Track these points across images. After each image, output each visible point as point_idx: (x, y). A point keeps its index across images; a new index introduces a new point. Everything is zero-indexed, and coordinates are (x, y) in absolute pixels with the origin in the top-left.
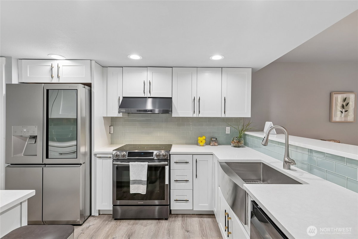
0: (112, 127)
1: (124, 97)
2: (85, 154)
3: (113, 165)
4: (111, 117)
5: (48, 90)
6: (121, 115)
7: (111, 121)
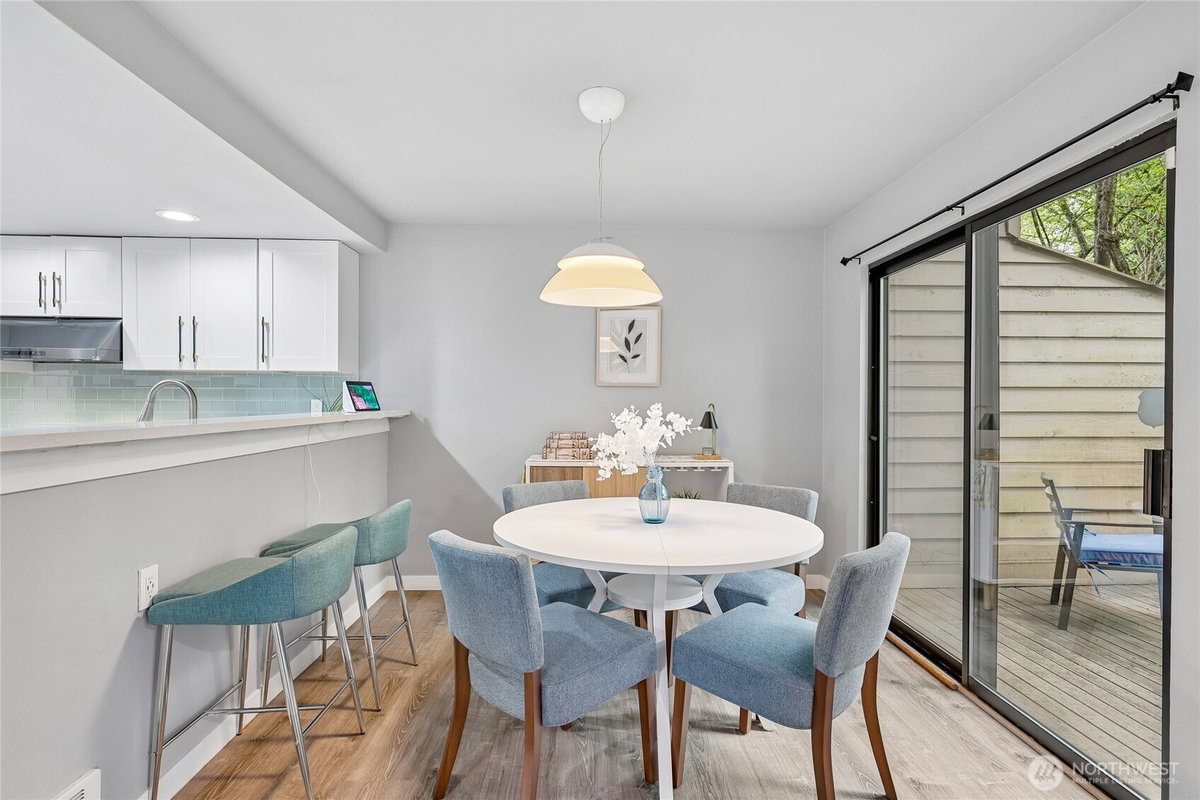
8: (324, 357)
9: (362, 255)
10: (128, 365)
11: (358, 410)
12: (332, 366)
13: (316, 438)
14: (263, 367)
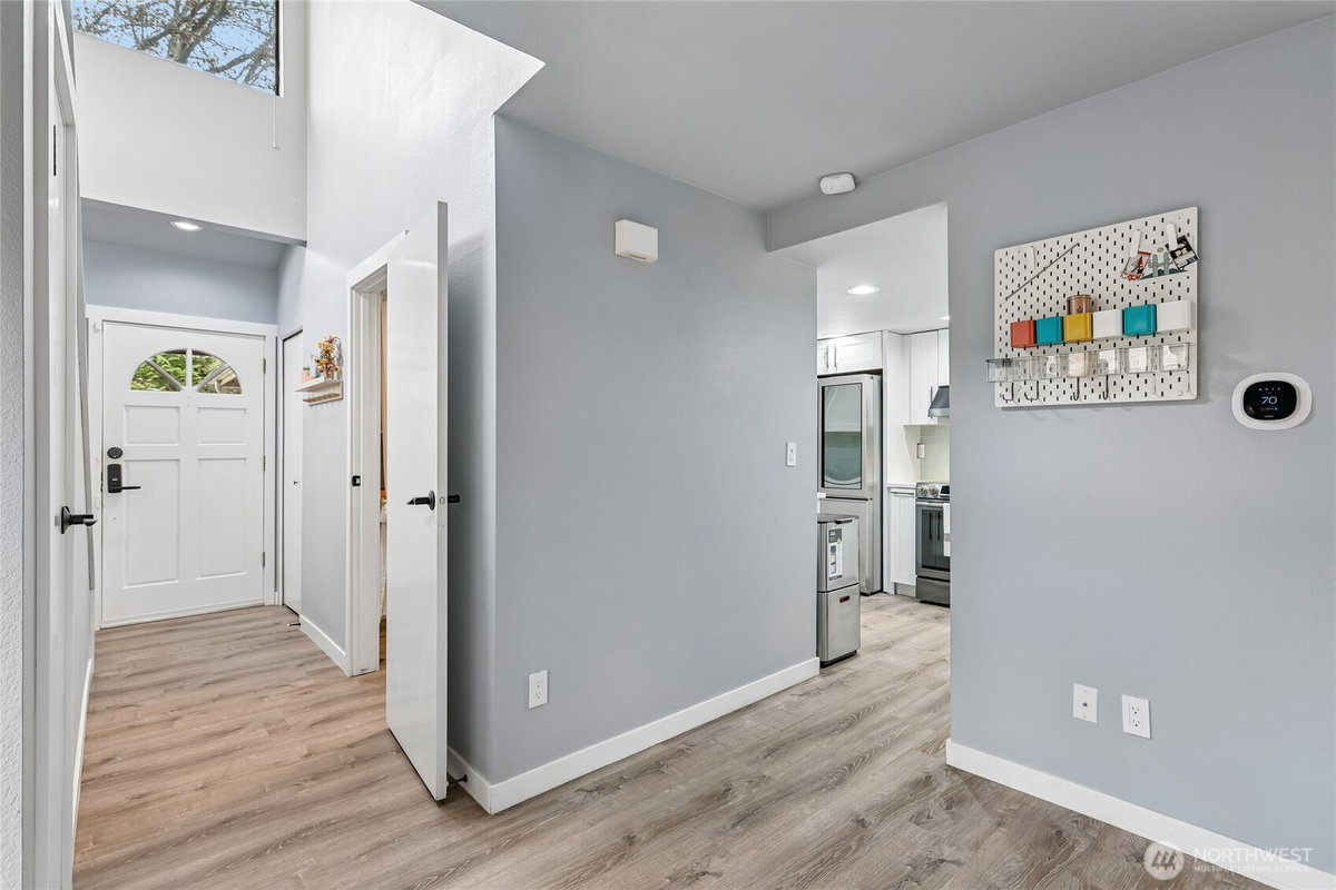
0: (923, 446)
1: (941, 387)
2: (872, 488)
3: (917, 506)
4: (922, 426)
5: (823, 388)
6: (934, 421)
7: (922, 435)
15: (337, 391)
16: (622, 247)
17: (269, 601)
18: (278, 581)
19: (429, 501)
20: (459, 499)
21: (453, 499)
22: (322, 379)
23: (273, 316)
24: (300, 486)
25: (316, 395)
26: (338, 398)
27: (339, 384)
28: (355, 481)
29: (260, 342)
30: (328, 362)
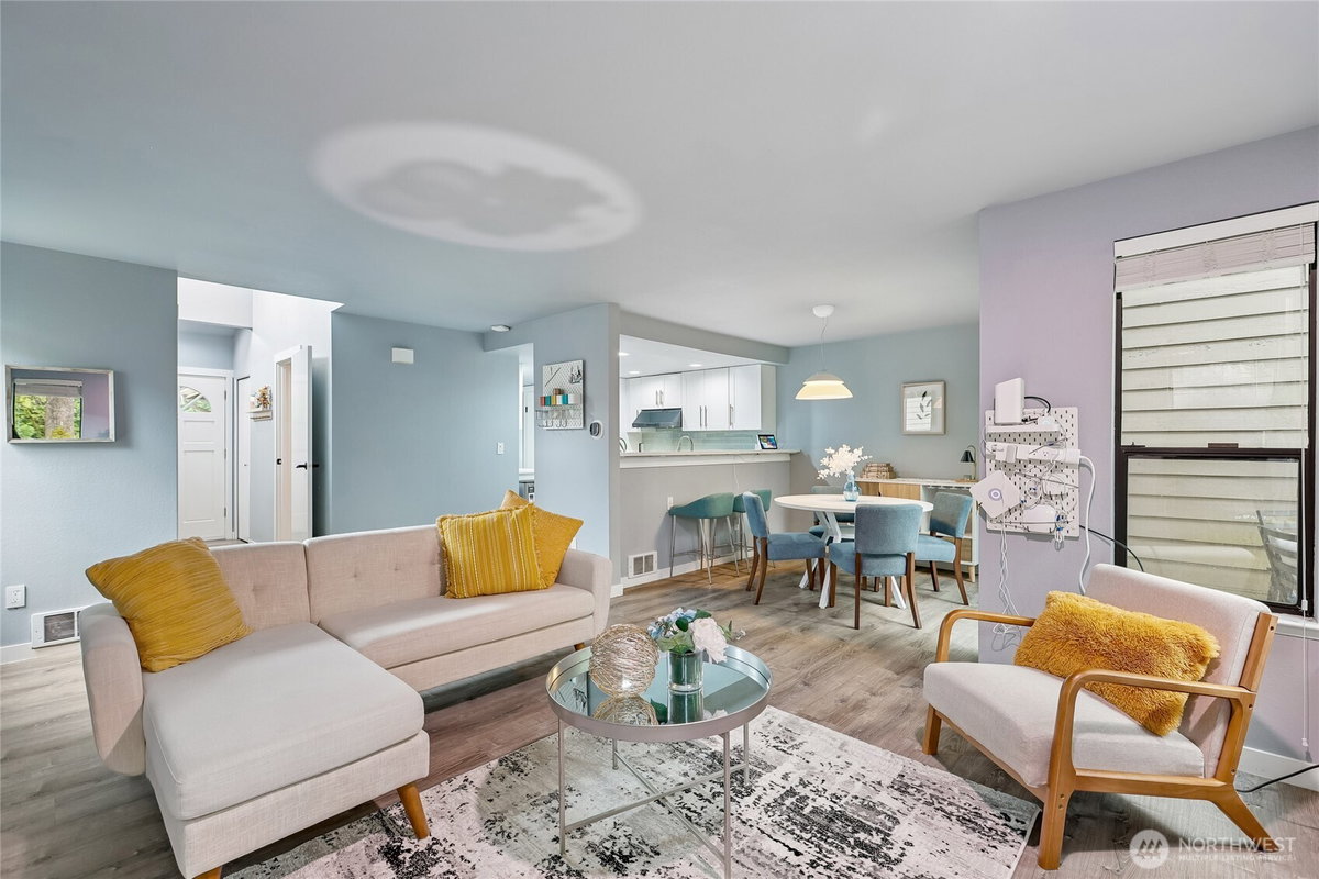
8: (755, 424)
9: (777, 366)
10: (684, 429)
11: (763, 448)
12: (757, 426)
13: (739, 461)
14: (731, 428)
15: (269, 414)
16: (395, 359)
17: (229, 537)
18: (234, 525)
19: (305, 466)
20: (318, 466)
21: (315, 466)
22: (260, 409)
23: (231, 365)
24: (248, 467)
25: (259, 415)
26: (269, 418)
27: (271, 411)
28: (279, 462)
29: (222, 381)
30: (264, 400)
